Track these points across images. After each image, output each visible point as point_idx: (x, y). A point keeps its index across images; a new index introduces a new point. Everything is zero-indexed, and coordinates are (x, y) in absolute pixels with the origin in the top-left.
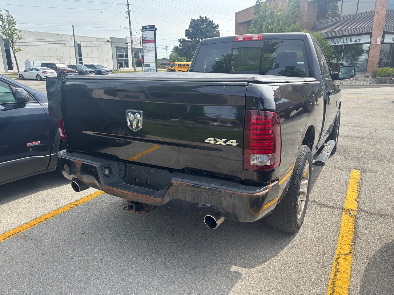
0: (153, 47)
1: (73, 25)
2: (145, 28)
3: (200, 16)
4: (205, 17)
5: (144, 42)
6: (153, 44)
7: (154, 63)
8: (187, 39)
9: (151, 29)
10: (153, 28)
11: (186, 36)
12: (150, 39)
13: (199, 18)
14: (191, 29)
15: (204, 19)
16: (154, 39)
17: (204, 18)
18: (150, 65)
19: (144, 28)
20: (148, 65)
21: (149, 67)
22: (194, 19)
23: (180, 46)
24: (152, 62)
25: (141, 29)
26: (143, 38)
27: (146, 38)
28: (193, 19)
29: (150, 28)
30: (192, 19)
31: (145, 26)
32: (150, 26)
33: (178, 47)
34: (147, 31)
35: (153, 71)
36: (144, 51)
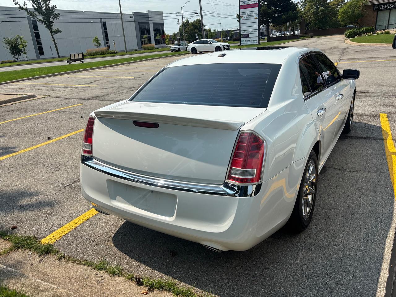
0: (255, 12)
5: (241, 7)
7: (255, 32)
12: (251, 3)
18: (250, 35)
20: (247, 36)
21: (248, 37)
26: (241, 3)
27: (246, 1)
35: (254, 42)
36: (242, 18)
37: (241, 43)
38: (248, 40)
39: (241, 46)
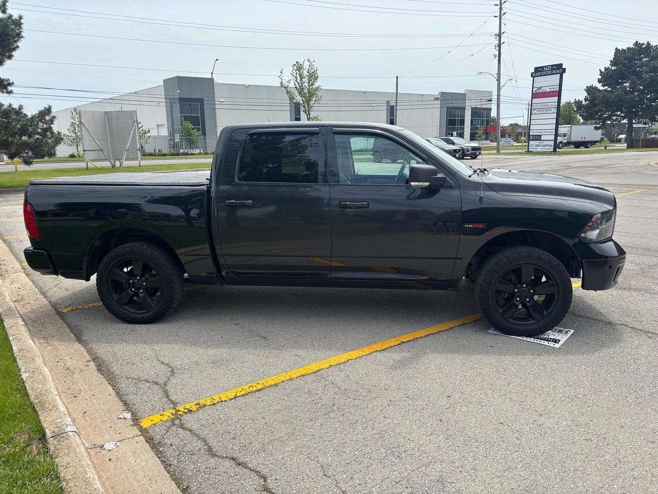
1: (397, 77)
2: (542, 71)
3: (637, 42)
4: (645, 43)
5: (534, 96)
6: (556, 99)
7: (551, 132)
8: (601, 88)
9: (554, 72)
10: (559, 69)
11: (600, 81)
12: (549, 91)
13: (632, 46)
14: (613, 68)
15: (645, 46)
16: (558, 90)
17: (643, 44)
18: (543, 138)
19: (540, 71)
20: (538, 138)
21: (540, 140)
22: (620, 48)
23: (586, 99)
24: (546, 131)
25: (532, 73)
26: (534, 90)
27: (541, 88)
28: (618, 48)
29: (552, 70)
30: (616, 49)
31: (542, 67)
32: (553, 66)
33: (582, 102)
34: (544, 75)
35: (548, 148)
36: (533, 112)
37: (530, 147)
38: (540, 144)
39: (529, 152)
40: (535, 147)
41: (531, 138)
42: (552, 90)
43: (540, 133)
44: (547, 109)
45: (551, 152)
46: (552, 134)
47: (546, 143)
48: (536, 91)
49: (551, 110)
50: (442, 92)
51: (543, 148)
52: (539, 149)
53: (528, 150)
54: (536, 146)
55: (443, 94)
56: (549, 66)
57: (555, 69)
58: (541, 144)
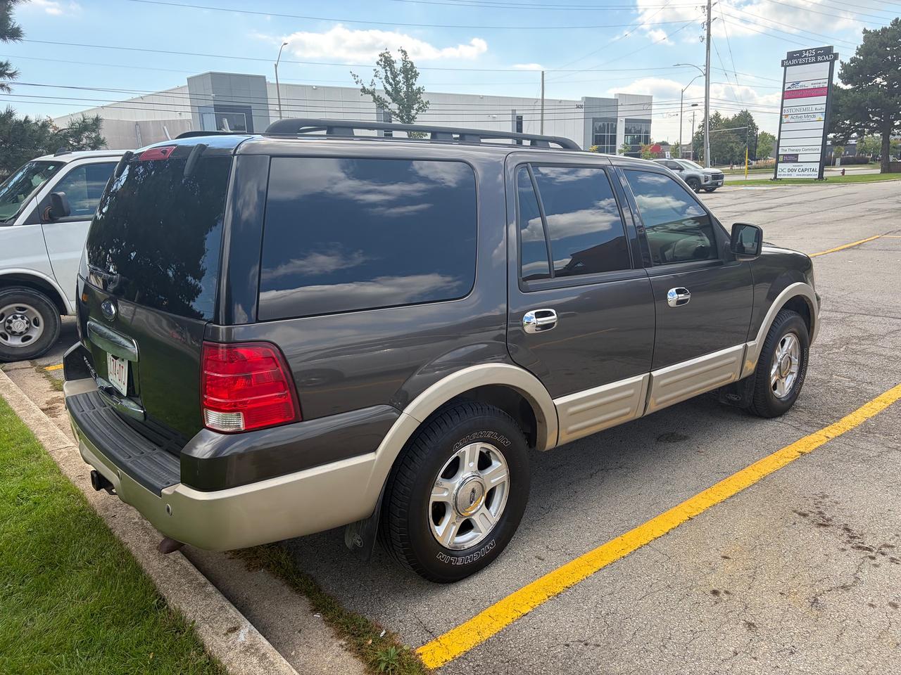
1: (543, 72)
2: (800, 57)
5: (787, 95)
6: (823, 99)
7: (814, 150)
9: (819, 58)
10: (826, 54)
11: (843, 78)
12: (811, 87)
16: (826, 85)
18: (801, 158)
19: (797, 57)
20: (793, 158)
21: (797, 162)
25: (783, 61)
26: (787, 86)
27: (798, 83)
29: (816, 56)
32: (817, 50)
34: (801, 64)
35: (810, 173)
36: (785, 120)
37: (778, 173)
38: (795, 168)
39: (776, 180)
40: (787, 173)
41: (781, 159)
42: (817, 86)
43: (797, 150)
44: (807, 115)
45: (816, 179)
46: (817, 152)
47: (805, 166)
48: (789, 88)
49: (814, 116)
50: (586, 98)
51: (800, 173)
52: (794, 176)
53: (775, 177)
54: (790, 170)
55: (588, 99)
56: (812, 49)
57: (821, 55)
58: (798, 168)
